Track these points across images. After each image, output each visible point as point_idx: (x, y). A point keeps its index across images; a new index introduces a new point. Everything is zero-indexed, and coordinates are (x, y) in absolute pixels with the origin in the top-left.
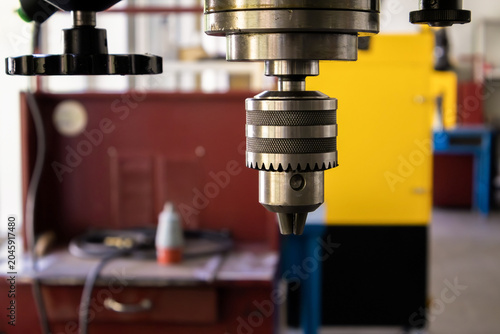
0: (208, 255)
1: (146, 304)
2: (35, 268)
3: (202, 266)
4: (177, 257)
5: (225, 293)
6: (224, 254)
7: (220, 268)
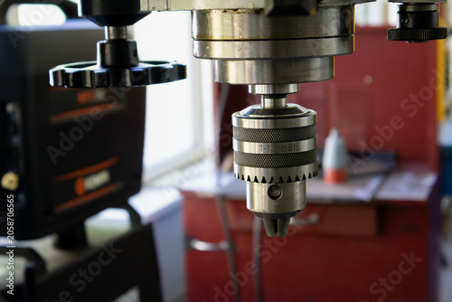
0: (370, 175)
1: (314, 218)
2: (219, 184)
3: (363, 186)
4: (341, 177)
5: (383, 210)
6: (386, 174)
7: (380, 187)
